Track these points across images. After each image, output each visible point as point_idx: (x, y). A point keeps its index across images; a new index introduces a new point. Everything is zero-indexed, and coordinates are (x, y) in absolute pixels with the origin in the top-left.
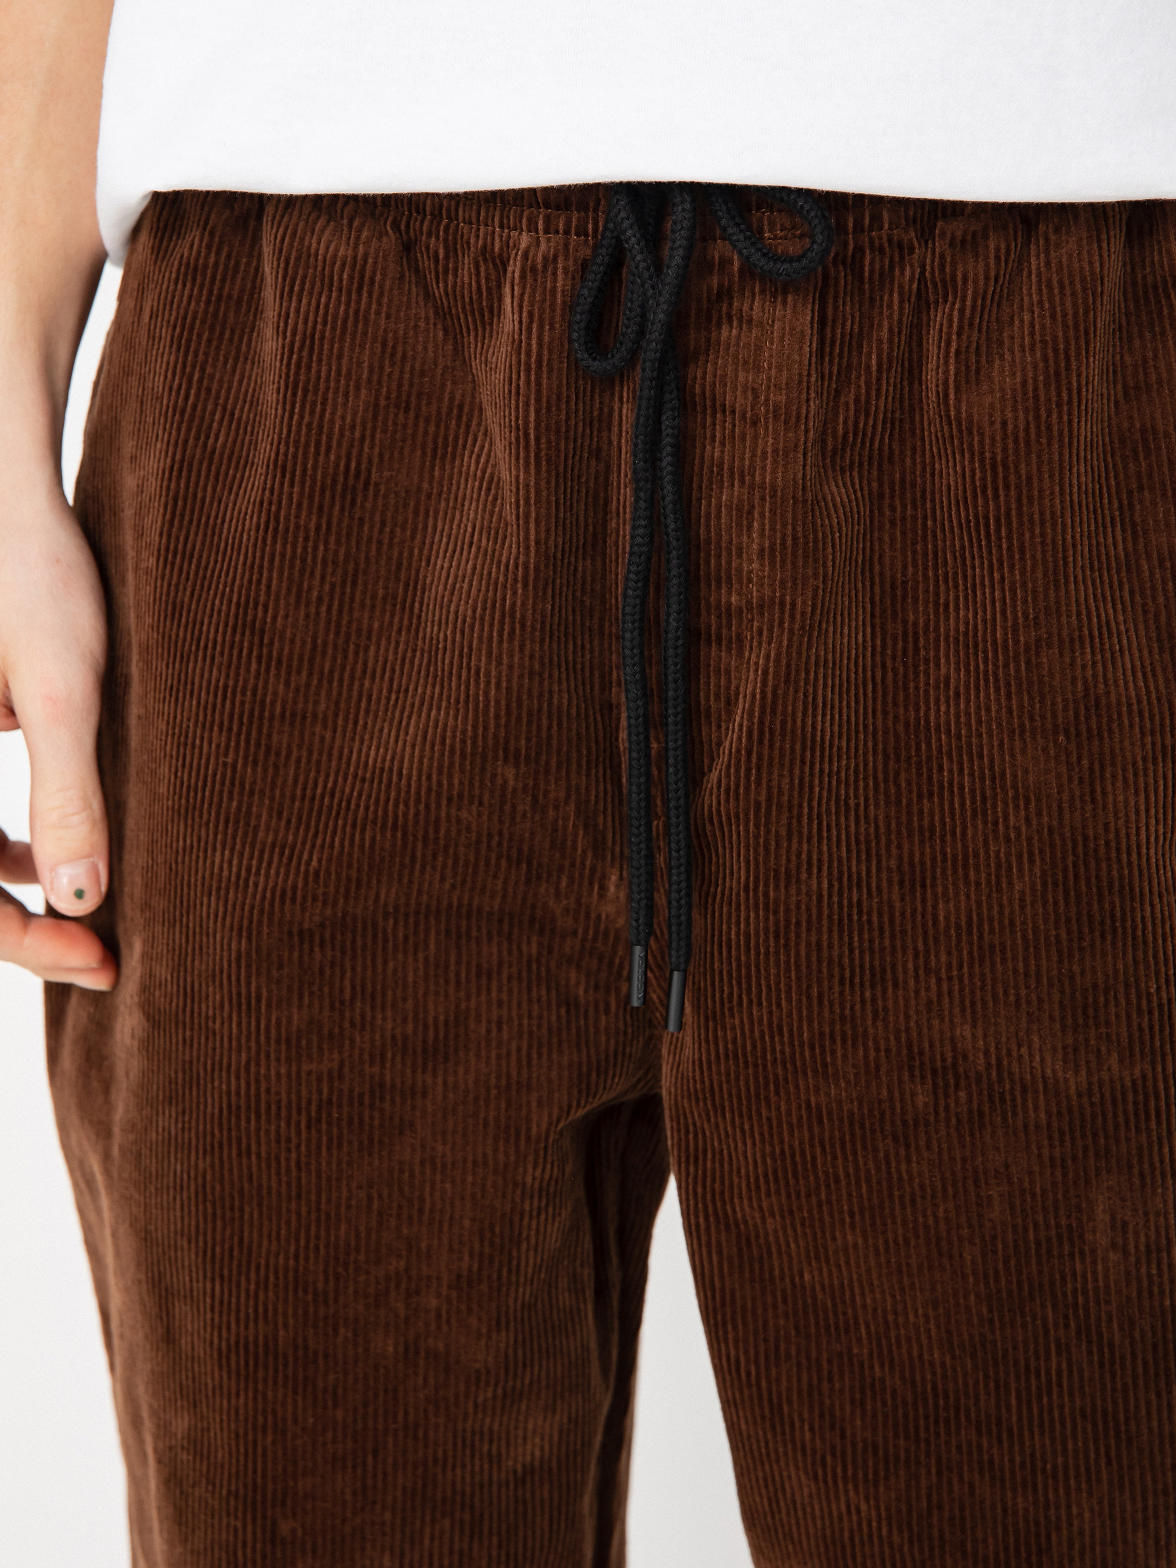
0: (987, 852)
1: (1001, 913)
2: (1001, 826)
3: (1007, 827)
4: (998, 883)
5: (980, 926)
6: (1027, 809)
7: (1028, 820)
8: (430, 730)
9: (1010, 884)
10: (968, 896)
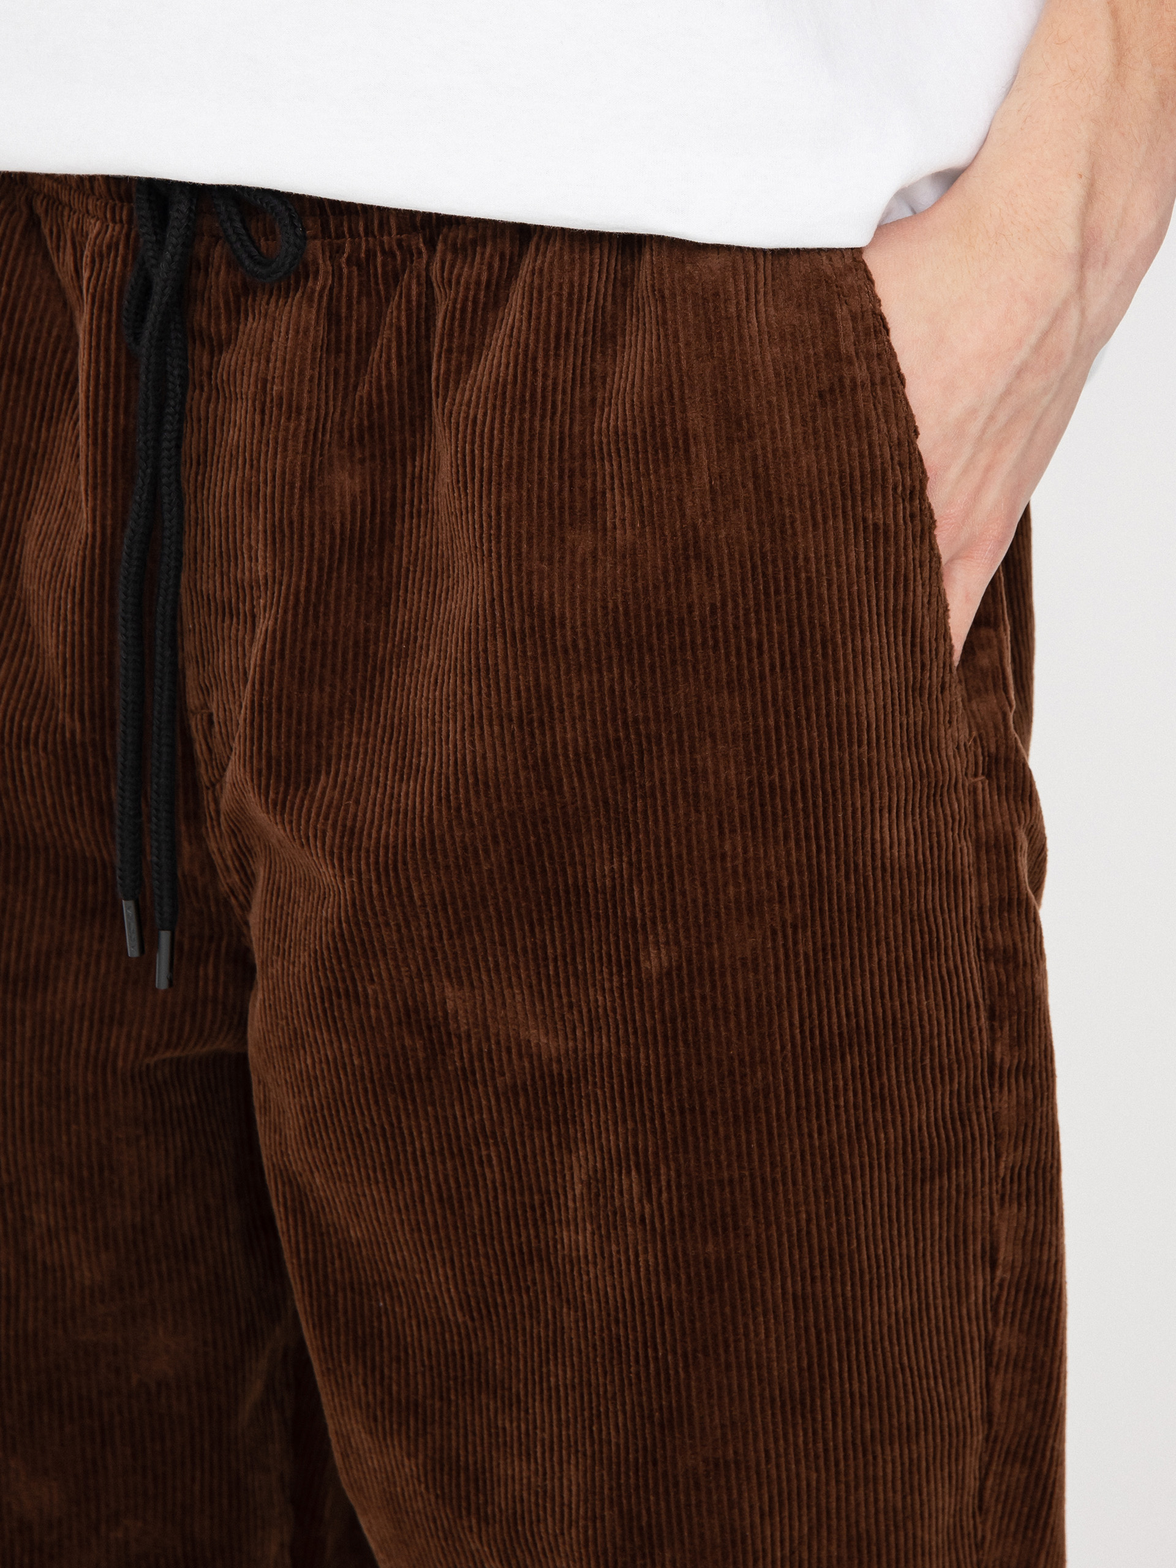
0: (452, 837)
1: (473, 891)
2: (463, 812)
3: (469, 812)
4: (466, 864)
5: (454, 903)
6: (486, 795)
7: (489, 807)
8: (21, 675)
9: (478, 864)
10: (439, 880)
